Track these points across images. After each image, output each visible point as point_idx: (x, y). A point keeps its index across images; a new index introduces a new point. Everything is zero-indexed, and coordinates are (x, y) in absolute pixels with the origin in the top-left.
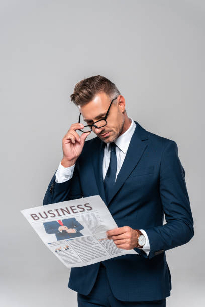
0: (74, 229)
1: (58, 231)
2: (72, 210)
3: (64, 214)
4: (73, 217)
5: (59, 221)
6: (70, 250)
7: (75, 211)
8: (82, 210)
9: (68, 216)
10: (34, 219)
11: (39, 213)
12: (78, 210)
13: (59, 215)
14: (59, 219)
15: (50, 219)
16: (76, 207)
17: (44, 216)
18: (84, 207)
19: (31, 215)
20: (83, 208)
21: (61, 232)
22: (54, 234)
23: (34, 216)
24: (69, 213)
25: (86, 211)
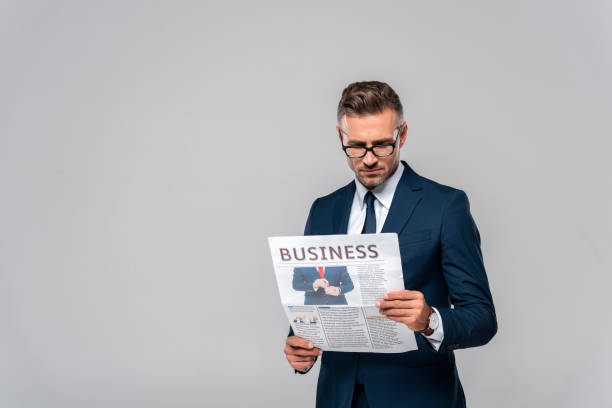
0: (337, 288)
1: (312, 288)
2: (347, 252)
3: (332, 258)
4: (344, 264)
5: (321, 268)
6: (317, 325)
7: (350, 255)
8: (362, 255)
9: (337, 262)
10: (283, 259)
11: (294, 250)
12: (356, 254)
13: (324, 258)
14: (321, 265)
15: (307, 263)
16: (354, 249)
17: (300, 256)
18: (365, 250)
19: (281, 250)
20: (364, 253)
21: (316, 290)
22: (304, 293)
23: (285, 252)
24: (340, 257)
25: (367, 258)
